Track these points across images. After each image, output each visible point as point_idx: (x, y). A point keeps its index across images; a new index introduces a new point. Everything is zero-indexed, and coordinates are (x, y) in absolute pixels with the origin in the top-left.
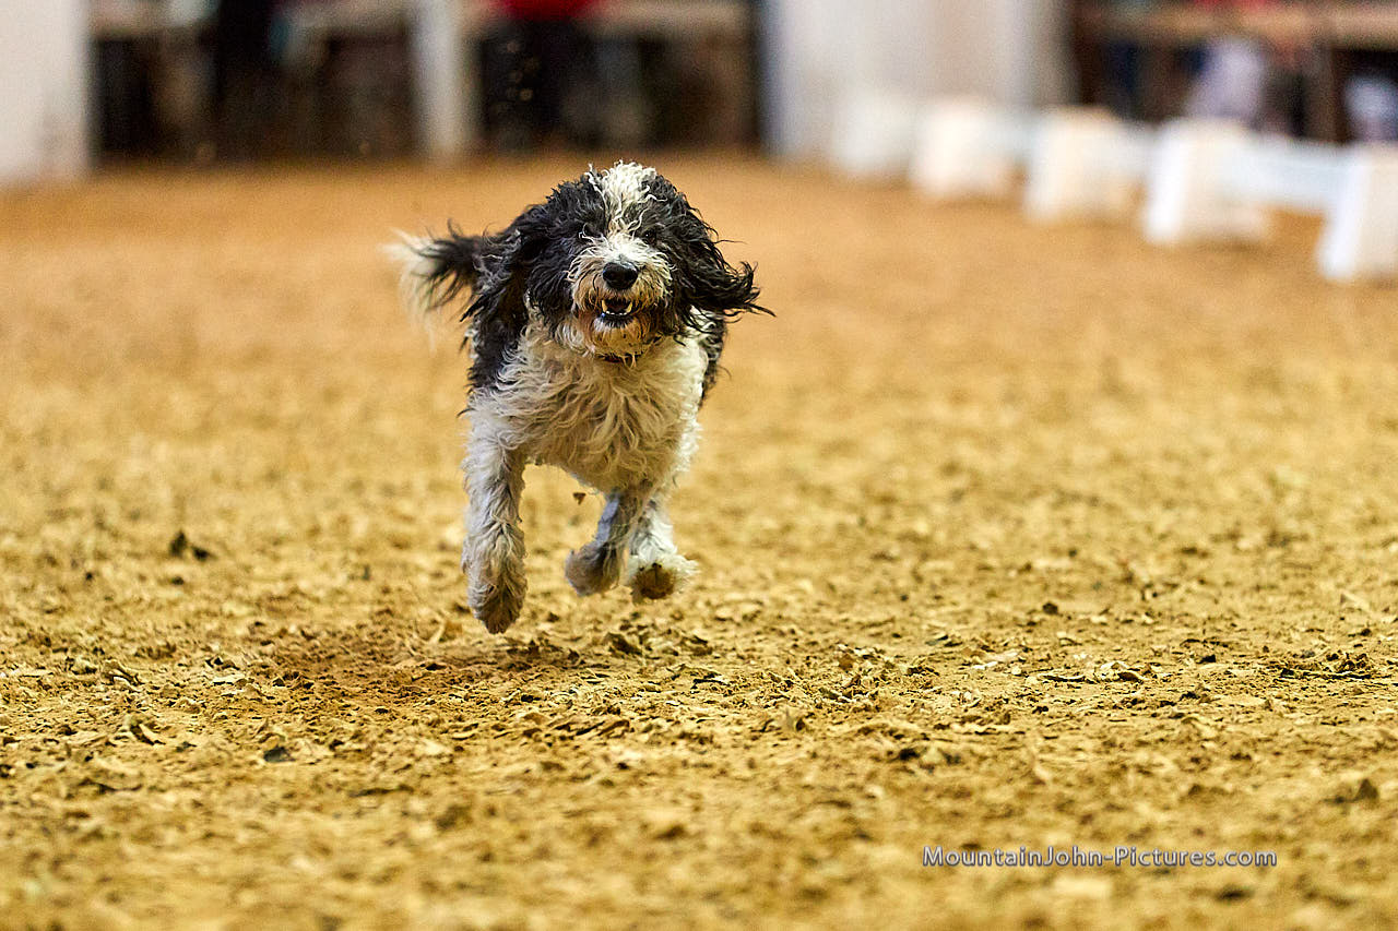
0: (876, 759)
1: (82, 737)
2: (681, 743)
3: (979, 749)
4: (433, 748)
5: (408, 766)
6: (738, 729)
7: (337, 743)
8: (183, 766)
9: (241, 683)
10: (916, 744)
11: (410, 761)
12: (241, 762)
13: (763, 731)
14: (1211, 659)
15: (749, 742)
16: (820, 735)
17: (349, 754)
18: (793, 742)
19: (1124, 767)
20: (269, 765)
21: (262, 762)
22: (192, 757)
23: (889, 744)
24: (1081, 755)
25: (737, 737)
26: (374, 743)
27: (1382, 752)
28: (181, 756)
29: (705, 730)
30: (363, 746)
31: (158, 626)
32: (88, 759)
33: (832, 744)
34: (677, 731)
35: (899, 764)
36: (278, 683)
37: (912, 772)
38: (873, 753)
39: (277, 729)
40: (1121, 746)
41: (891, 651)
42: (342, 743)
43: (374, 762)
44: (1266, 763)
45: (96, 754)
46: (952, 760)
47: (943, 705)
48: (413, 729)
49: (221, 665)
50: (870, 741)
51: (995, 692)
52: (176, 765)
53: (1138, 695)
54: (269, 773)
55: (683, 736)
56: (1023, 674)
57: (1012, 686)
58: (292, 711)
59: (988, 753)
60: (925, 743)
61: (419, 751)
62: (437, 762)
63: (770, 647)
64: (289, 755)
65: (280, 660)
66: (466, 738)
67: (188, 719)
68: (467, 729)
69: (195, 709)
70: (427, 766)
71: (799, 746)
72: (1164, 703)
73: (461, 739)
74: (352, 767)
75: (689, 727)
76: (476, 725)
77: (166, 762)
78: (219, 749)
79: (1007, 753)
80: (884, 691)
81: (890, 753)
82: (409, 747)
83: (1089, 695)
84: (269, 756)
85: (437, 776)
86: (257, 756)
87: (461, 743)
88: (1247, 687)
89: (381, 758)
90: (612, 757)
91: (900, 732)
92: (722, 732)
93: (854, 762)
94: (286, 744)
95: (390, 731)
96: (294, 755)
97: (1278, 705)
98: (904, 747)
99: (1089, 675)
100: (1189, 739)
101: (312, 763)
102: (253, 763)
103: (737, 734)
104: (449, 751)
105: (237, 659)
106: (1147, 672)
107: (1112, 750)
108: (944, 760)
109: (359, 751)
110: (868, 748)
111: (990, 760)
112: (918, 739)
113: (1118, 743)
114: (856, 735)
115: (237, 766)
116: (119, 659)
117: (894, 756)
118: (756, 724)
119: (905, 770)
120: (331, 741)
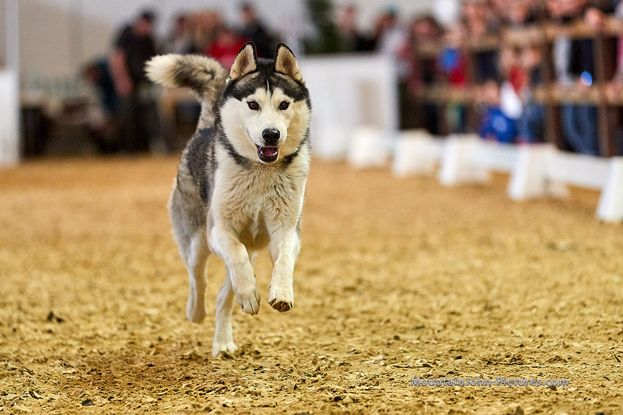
0: (325, 401)
1: (10, 396)
2: (248, 395)
3: (366, 396)
4: (150, 399)
5: (139, 407)
6: (271, 389)
7: (111, 397)
8: (51, 408)
9: (74, 373)
10: (341, 395)
11: (140, 404)
12: (72, 406)
13: (281, 390)
14: (460, 358)
15: (275, 395)
16: (303, 391)
17: (116, 402)
18: (292, 395)
19: (424, 403)
20: (84, 407)
21: (81, 406)
22: (54, 404)
23: (331, 395)
24: (407, 398)
25: (270, 393)
26: (126, 397)
27: (526, 394)
28: (49, 404)
29: (258, 390)
30: (122, 399)
31: (42, 350)
32: (12, 405)
33: (308, 395)
34: (246, 390)
35: (334, 403)
36: (88, 373)
37: (339, 406)
38: (324, 399)
39: (87, 392)
40: (423, 394)
41: (332, 356)
42: (113, 398)
43: (126, 405)
44: (480, 400)
45: (15, 403)
46: (355, 401)
47: (352, 378)
48: (141, 391)
49: (67, 366)
50: (323, 394)
51: (373, 373)
52: (47, 407)
53: (430, 373)
54: (84, 410)
55: (249, 393)
56: (385, 365)
57: (381, 370)
58: (94, 385)
59: (370, 398)
60: (345, 394)
61: (144, 400)
62: (151, 405)
63: (284, 356)
64: (92, 403)
65: (90, 363)
66: (163, 395)
67: (53, 388)
68: (163, 391)
69: (55, 384)
70: (147, 406)
71: (295, 396)
72: (440, 376)
73: (161, 395)
74: (117, 407)
75: (251, 389)
76: (167, 390)
77: (44, 406)
78: (64, 401)
79: (377, 398)
80: (330, 373)
81: (331, 398)
82: (140, 399)
83: (411, 374)
84: (84, 403)
85: (151, 411)
86: (79, 404)
87: (161, 397)
88: (474, 369)
89: (129, 403)
90: (220, 402)
91: (335, 390)
92: (264, 391)
93: (316, 402)
94: (91, 398)
95: (133, 393)
96: (94, 402)
97: (486, 376)
98: (336, 396)
99: (411, 365)
100: (450, 391)
101: (101, 406)
102: (78, 406)
103: (270, 391)
104: (156, 400)
105: (73, 363)
106: (434, 363)
107: (419, 396)
108: (352, 401)
109: (120, 401)
110: (322, 397)
111: (370, 401)
112: (342, 393)
113: (421, 393)
114: (317, 391)
115: (71, 408)
116: (26, 363)
117: (332, 400)
118: (278, 387)
119: (337, 405)
120: (109, 397)
